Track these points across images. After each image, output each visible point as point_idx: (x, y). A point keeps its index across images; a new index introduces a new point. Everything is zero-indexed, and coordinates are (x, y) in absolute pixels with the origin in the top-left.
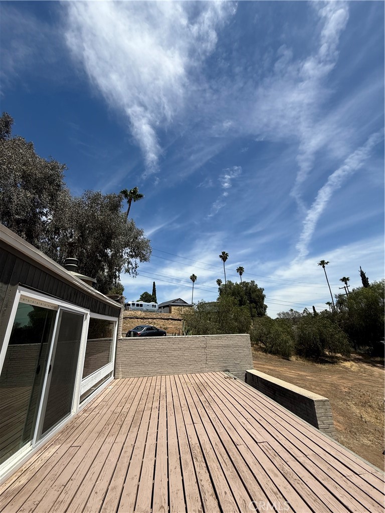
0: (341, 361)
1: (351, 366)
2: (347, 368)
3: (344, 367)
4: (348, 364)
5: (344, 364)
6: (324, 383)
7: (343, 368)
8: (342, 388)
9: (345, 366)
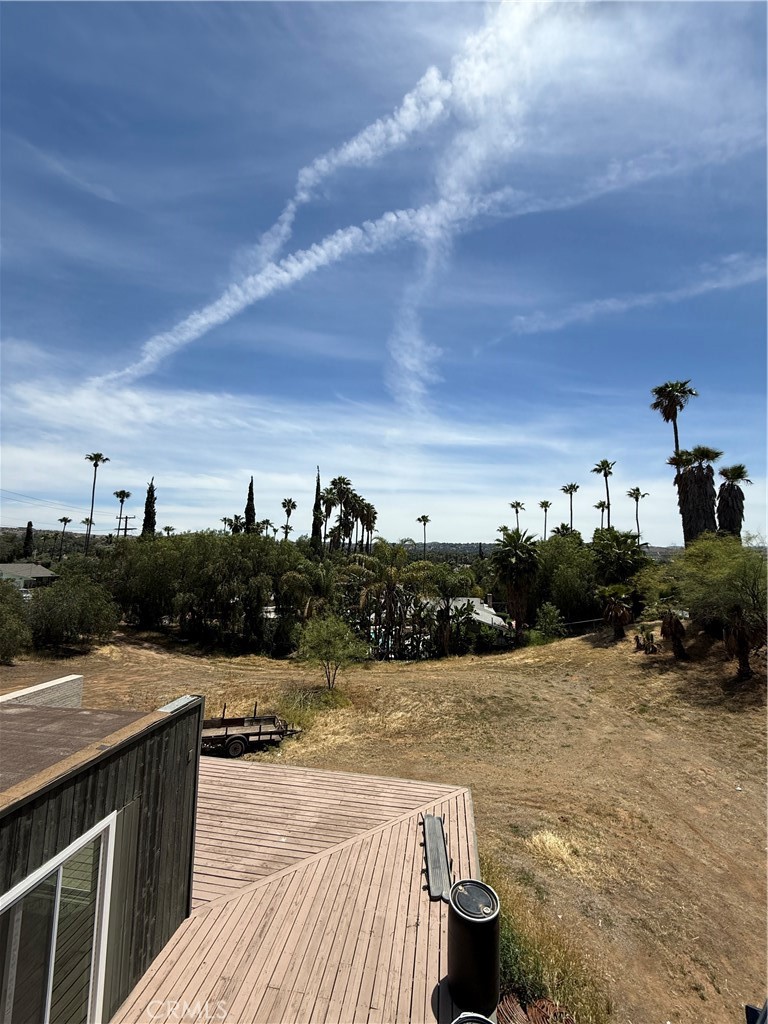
0: (96, 647)
1: (111, 653)
2: (106, 658)
3: (102, 657)
4: (105, 650)
5: (100, 652)
6: (97, 696)
7: (101, 659)
8: (122, 697)
9: (102, 654)
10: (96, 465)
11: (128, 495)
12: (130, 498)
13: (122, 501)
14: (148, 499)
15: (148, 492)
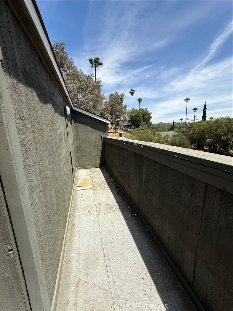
10: (187, 102)
11: (197, 109)
12: (198, 110)
13: (195, 111)
14: (204, 109)
15: (204, 107)
